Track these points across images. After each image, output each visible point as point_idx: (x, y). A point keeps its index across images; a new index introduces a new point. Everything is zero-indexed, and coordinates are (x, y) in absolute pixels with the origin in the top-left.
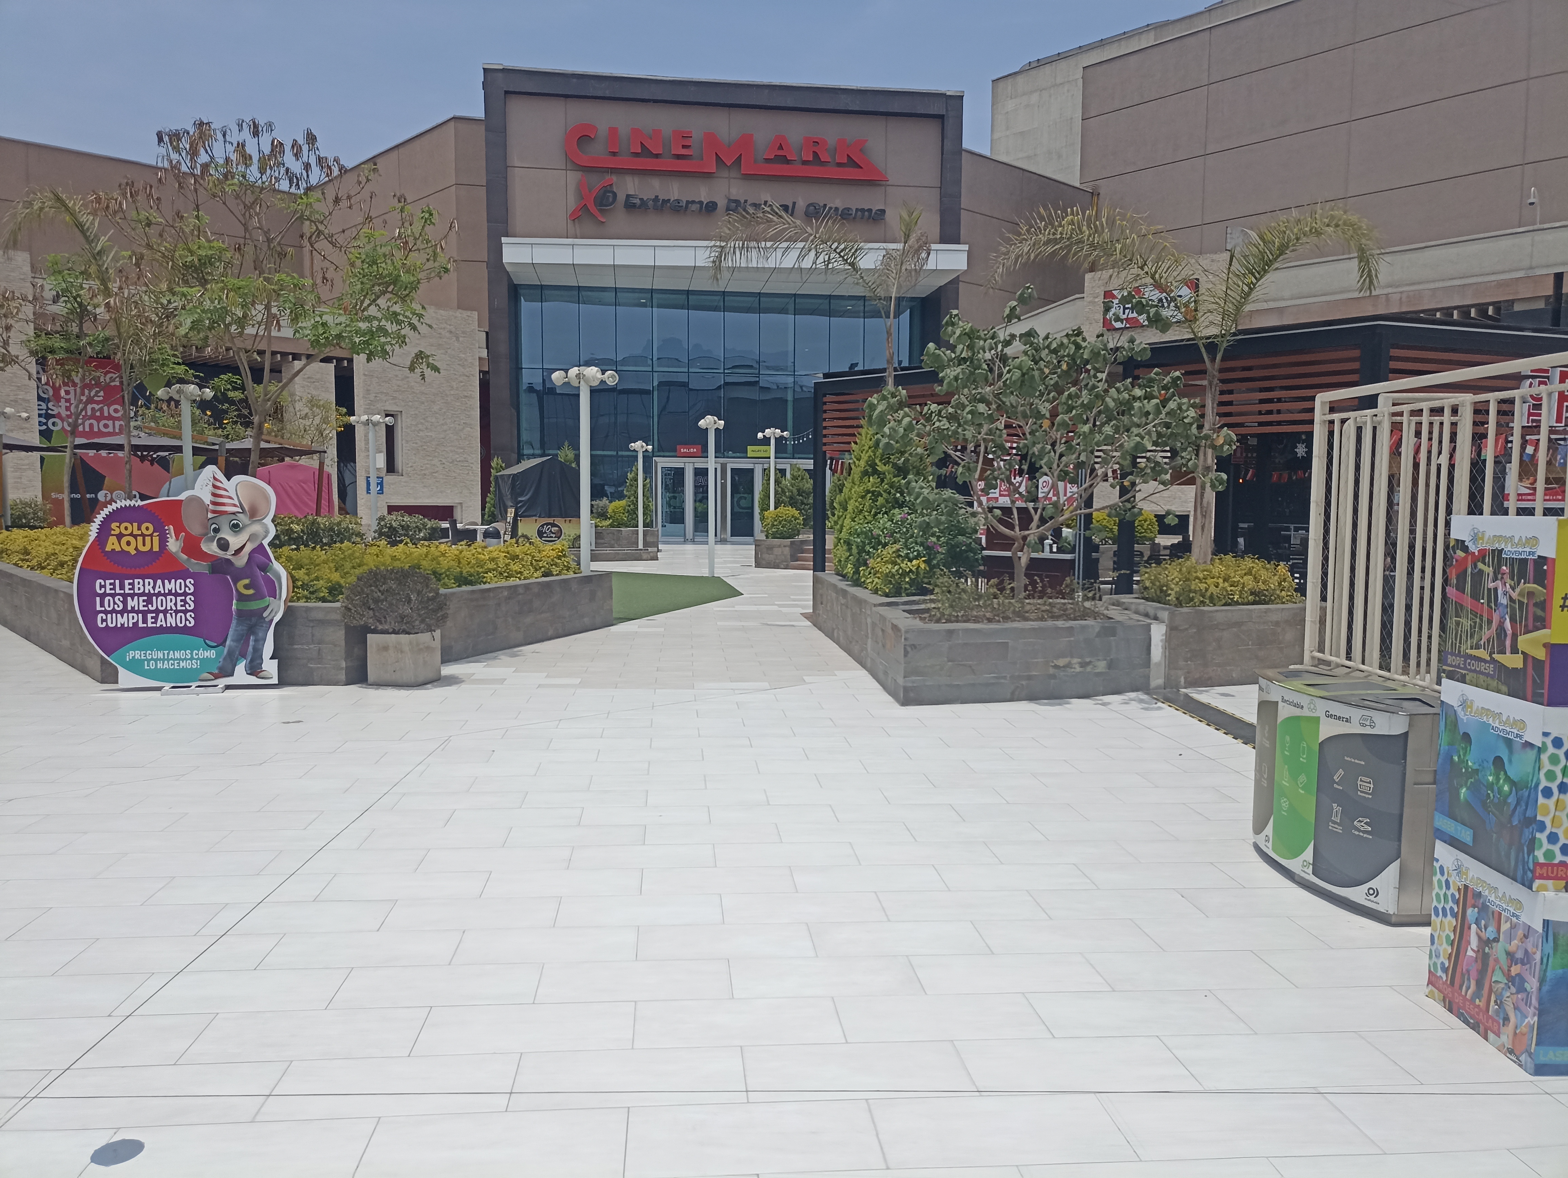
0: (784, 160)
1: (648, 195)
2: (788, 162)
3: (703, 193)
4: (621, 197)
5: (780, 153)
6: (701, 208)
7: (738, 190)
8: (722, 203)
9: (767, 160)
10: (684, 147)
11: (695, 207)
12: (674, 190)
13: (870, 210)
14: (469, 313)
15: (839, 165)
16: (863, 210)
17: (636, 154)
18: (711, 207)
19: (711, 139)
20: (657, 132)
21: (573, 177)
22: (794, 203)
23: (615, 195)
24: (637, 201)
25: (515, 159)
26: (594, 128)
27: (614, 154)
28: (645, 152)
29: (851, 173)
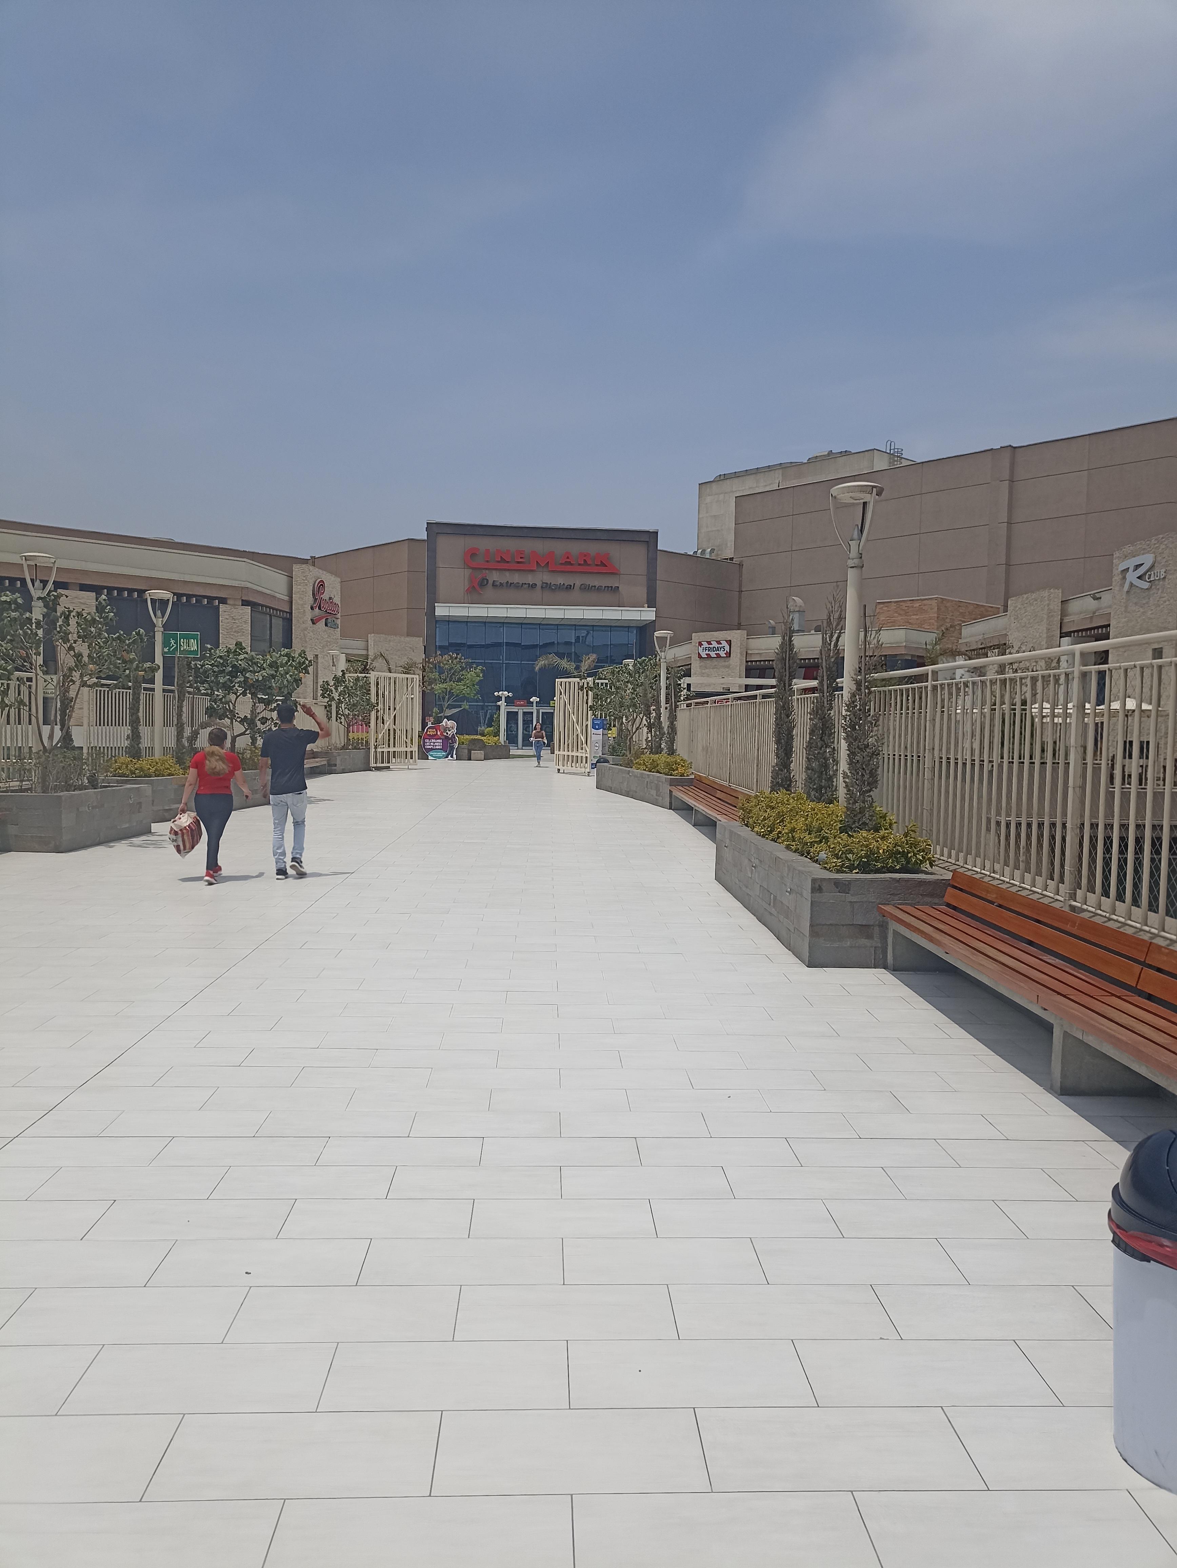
0: (570, 563)
1: (504, 581)
2: (572, 565)
3: (530, 579)
4: (491, 582)
5: (568, 560)
6: (529, 586)
7: (547, 578)
8: (539, 584)
9: (562, 564)
10: (521, 558)
11: (526, 586)
12: (516, 578)
13: (612, 587)
14: (419, 638)
15: (597, 565)
16: (608, 587)
17: (498, 562)
18: (533, 586)
19: (534, 553)
20: (508, 551)
21: (468, 572)
22: (574, 584)
23: (487, 580)
24: (498, 583)
25: (440, 564)
26: (478, 549)
27: (488, 561)
28: (503, 560)
29: (604, 569)
